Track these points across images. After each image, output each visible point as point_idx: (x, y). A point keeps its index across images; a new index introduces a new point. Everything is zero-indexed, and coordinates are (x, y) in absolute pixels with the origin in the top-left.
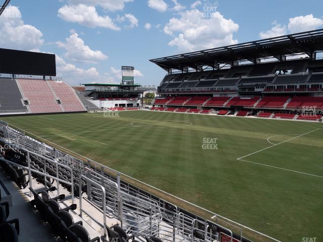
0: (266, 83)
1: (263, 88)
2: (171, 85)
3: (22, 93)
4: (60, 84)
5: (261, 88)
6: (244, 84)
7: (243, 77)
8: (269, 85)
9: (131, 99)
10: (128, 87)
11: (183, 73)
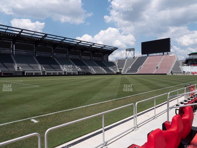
3: (144, 64)
4: (171, 57)
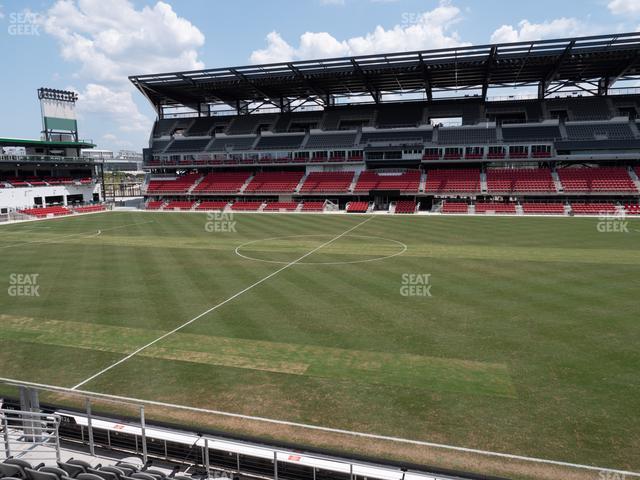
0: (421, 141)
1: (420, 152)
2: (178, 145)
5: (415, 152)
6: (374, 144)
7: (366, 129)
8: (428, 146)
9: (78, 183)
10: (63, 147)
11: (200, 117)
